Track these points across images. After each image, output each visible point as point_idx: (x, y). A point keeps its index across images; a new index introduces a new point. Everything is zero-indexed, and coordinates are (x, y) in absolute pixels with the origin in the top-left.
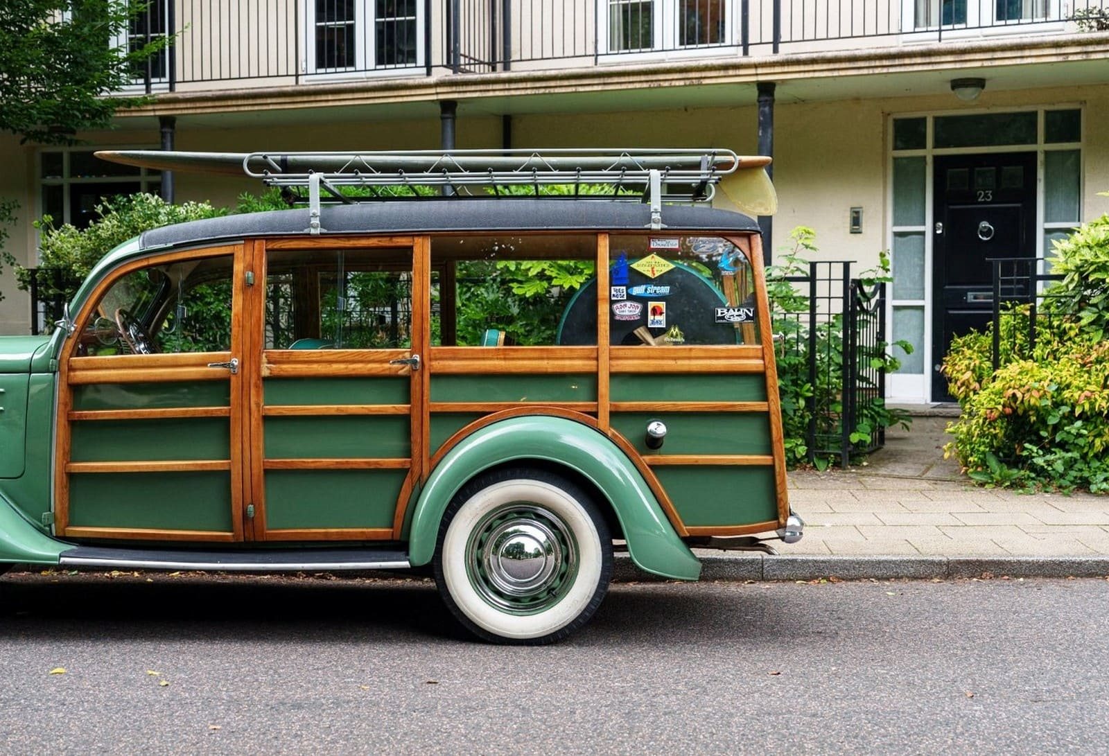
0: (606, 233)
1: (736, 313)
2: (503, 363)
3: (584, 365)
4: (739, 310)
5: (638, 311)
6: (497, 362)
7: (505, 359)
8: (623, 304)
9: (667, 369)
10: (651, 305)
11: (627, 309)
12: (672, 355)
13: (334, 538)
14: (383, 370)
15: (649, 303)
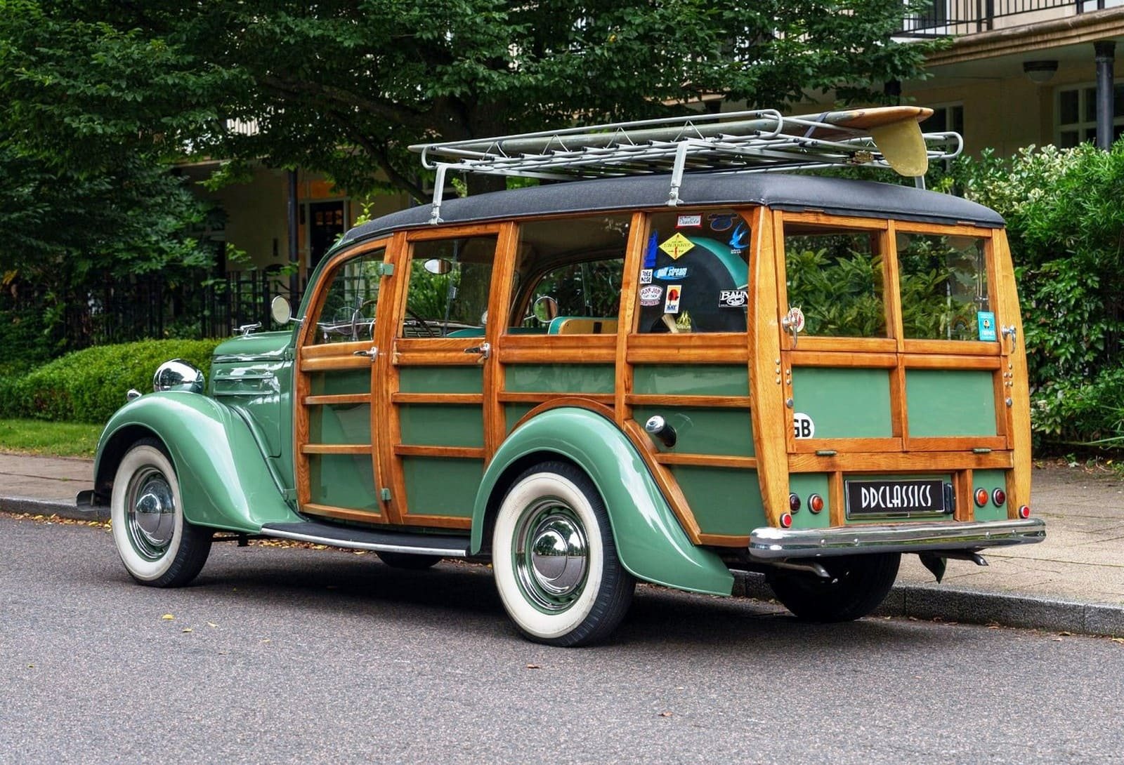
0: (639, 212)
1: (737, 297)
2: (550, 351)
3: (609, 354)
4: (739, 293)
5: (659, 295)
6: (545, 351)
7: (552, 348)
8: (647, 288)
9: (671, 359)
10: (670, 288)
11: (650, 293)
12: (676, 344)
13: (445, 525)
14: (468, 359)
15: (669, 286)
